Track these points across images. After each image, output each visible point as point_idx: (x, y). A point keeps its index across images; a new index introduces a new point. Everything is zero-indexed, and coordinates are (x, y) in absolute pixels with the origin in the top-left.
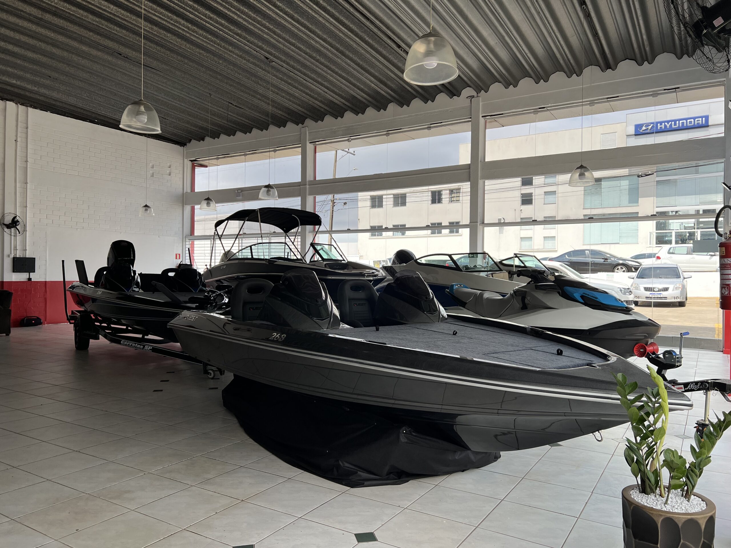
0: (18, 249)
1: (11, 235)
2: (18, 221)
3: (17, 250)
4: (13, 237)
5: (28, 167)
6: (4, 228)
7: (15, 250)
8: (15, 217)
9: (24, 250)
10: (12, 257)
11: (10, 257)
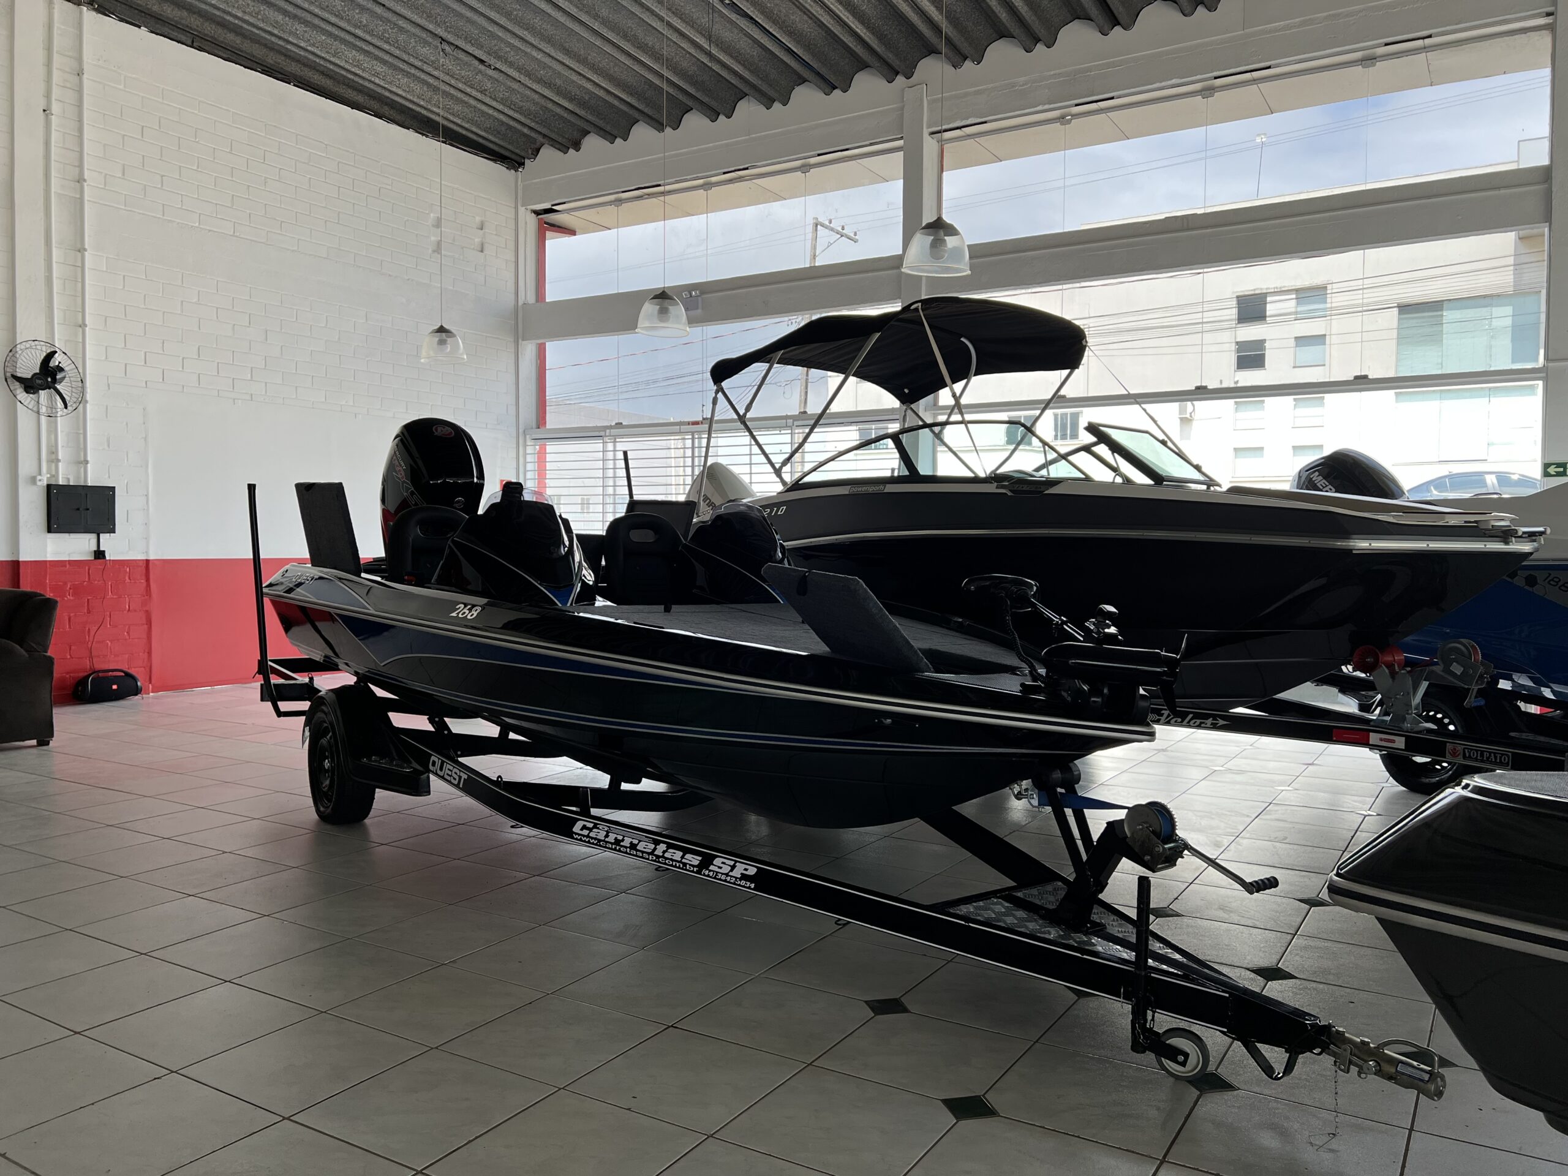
0: (60, 457)
1: (38, 413)
2: (60, 369)
3: (58, 461)
4: (43, 419)
5: (86, 198)
6: (16, 389)
7: (52, 462)
8: (50, 355)
9: (80, 463)
10: (45, 483)
11: (39, 483)
